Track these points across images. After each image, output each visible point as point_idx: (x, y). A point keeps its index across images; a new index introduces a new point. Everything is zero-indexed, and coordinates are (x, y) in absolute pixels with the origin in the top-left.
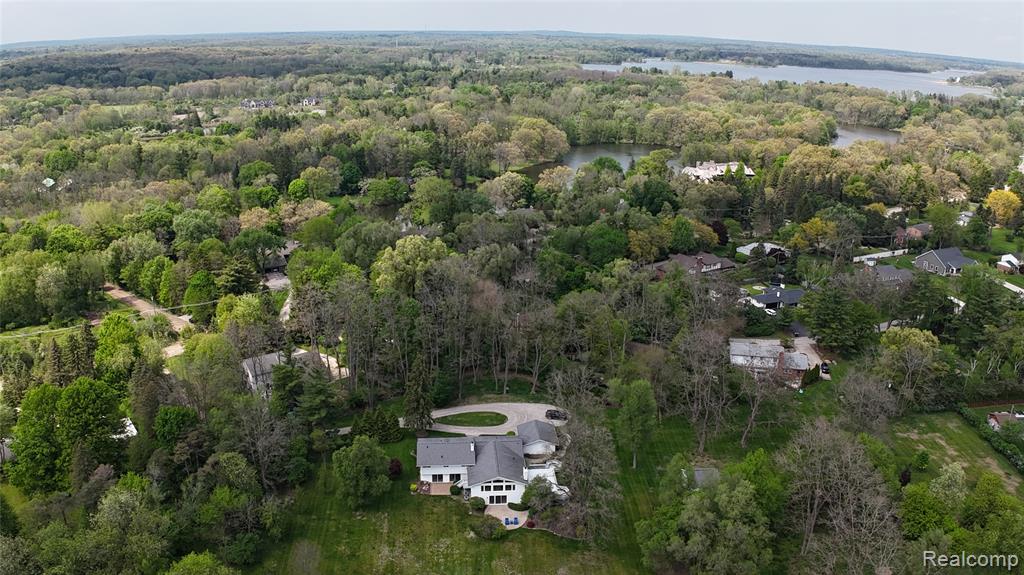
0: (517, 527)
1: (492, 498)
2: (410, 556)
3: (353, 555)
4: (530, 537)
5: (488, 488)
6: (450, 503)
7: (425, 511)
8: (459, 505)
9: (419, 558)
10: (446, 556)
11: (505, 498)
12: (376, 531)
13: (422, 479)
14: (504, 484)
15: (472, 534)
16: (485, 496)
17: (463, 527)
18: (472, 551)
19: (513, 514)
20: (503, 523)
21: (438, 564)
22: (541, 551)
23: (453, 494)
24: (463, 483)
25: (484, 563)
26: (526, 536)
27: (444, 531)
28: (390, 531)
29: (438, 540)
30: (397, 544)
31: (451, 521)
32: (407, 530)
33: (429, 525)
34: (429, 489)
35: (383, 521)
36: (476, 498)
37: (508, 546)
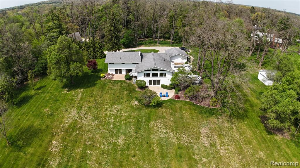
0: (167, 99)
1: (151, 81)
2: (90, 116)
3: (52, 115)
4: (178, 105)
5: (148, 75)
6: (124, 84)
7: (107, 88)
8: (129, 85)
9: (96, 118)
10: (115, 118)
11: (159, 81)
12: (72, 100)
13: (109, 72)
14: (159, 72)
15: (136, 103)
16: (147, 79)
17: (130, 98)
18: (135, 114)
19: (164, 91)
20: (159, 95)
21: (108, 124)
22: (186, 115)
23: (126, 80)
24: (133, 74)
25: (144, 124)
26: (175, 105)
27: (117, 101)
28: (81, 100)
29: (112, 106)
30: (83, 109)
31: (123, 94)
32: (93, 99)
33: (107, 97)
34: (113, 77)
35: (79, 93)
36: (140, 80)
37: (162, 110)
